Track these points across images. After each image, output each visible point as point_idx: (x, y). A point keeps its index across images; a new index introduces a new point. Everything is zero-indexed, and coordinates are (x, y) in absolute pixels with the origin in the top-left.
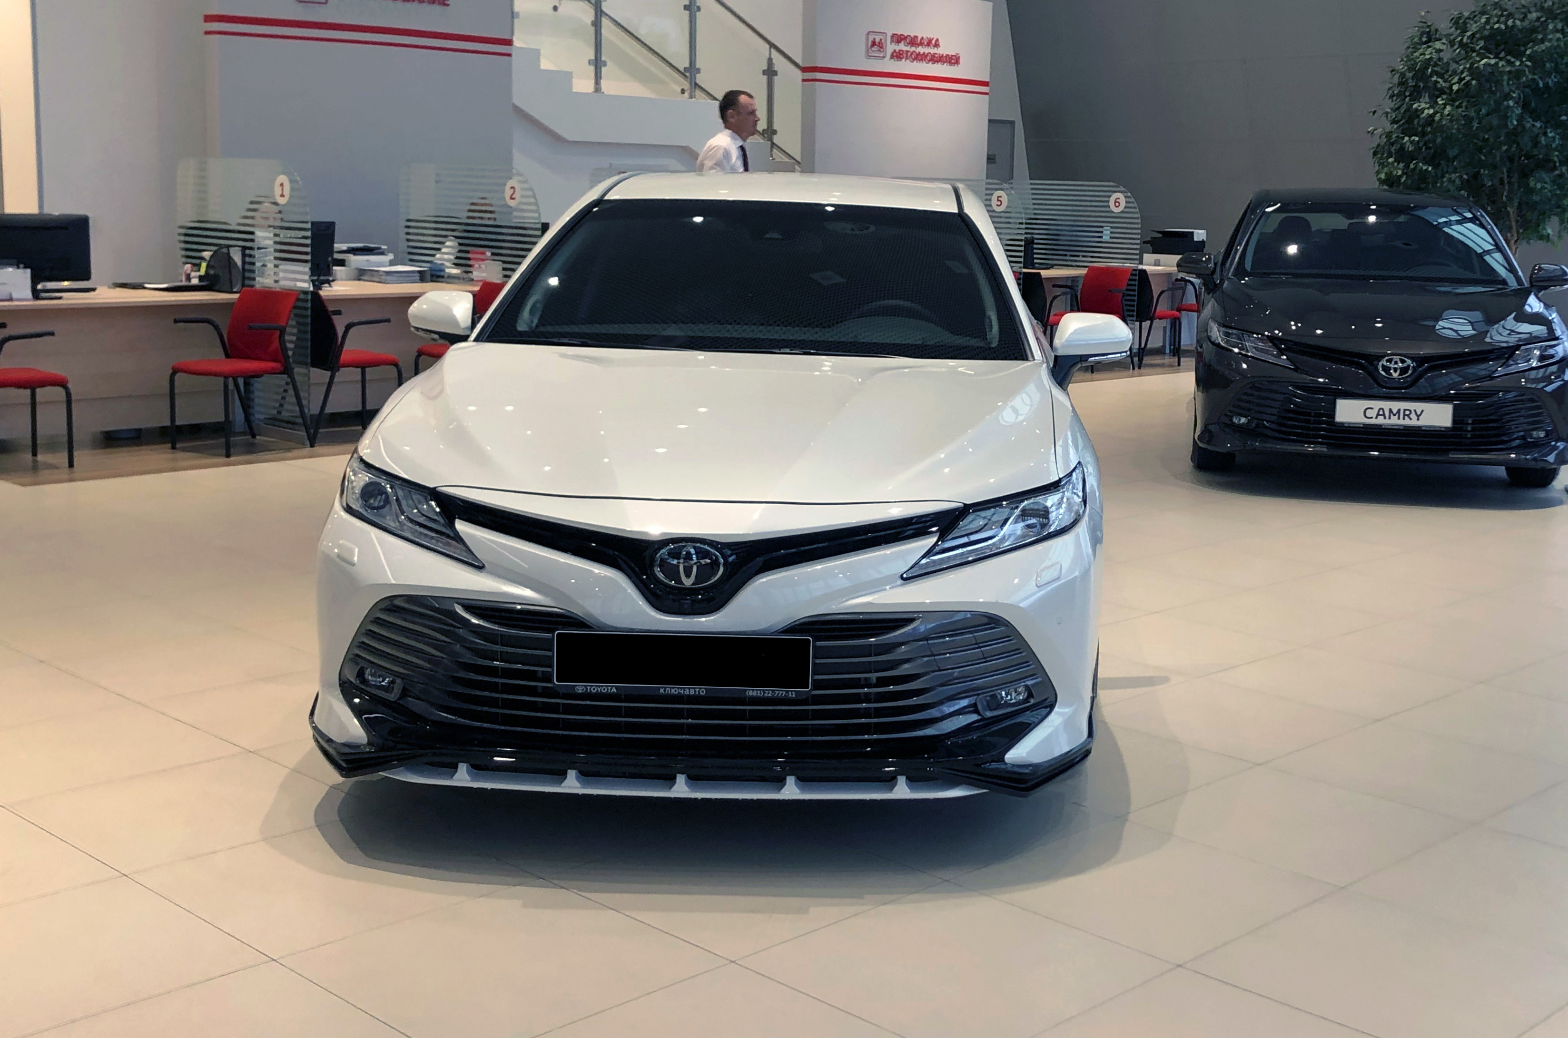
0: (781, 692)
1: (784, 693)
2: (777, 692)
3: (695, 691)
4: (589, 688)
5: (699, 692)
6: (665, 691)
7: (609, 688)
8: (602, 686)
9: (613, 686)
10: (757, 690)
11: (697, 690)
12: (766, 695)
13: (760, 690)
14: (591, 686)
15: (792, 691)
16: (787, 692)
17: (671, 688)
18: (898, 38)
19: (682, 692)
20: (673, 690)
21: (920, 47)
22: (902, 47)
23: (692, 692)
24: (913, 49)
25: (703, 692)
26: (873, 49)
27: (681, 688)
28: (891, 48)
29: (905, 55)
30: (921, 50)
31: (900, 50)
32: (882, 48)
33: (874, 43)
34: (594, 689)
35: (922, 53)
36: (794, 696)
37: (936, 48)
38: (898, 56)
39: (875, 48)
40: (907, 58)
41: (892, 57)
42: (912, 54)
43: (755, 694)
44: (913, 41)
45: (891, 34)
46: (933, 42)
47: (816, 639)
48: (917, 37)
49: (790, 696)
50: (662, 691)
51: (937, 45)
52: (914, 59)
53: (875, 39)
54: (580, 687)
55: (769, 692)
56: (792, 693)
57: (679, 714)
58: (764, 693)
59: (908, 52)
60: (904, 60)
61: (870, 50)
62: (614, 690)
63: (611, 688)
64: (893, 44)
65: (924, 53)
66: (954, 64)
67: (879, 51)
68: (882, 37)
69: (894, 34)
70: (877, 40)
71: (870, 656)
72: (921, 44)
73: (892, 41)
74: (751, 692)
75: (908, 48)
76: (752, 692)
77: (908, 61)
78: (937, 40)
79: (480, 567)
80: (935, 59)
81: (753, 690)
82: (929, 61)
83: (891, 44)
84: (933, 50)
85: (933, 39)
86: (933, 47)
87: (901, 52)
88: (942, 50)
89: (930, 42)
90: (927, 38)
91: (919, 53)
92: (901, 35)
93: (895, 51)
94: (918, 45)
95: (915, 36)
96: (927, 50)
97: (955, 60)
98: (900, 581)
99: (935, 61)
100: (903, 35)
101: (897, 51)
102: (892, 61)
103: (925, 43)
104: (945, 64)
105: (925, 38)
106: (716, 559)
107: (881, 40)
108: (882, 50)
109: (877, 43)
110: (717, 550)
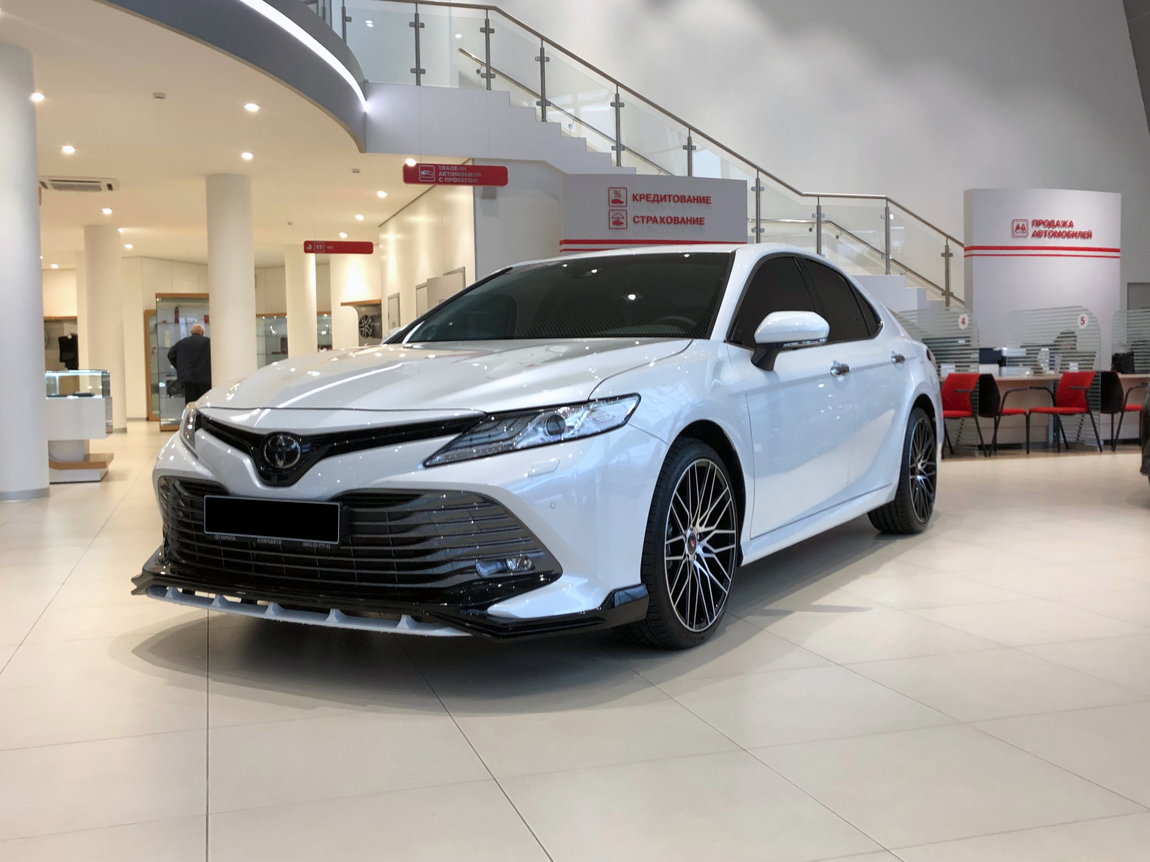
0: (322, 544)
5: (278, 542)
6: (260, 540)
7: (232, 537)
8: (228, 535)
9: (234, 536)
10: (310, 542)
11: (277, 540)
13: (312, 542)
14: (222, 534)
17: (263, 538)
18: (1038, 223)
19: (269, 541)
20: (265, 540)
22: (1042, 228)
24: (1051, 229)
25: (280, 542)
26: (1017, 231)
27: (269, 538)
28: (1031, 230)
29: (1044, 234)
30: (1057, 229)
31: (1039, 231)
32: (1025, 230)
33: (1017, 228)
34: (223, 537)
35: (1058, 231)
36: (328, 547)
37: (1070, 228)
38: (1037, 235)
39: (1018, 231)
40: (1045, 236)
41: (1033, 235)
42: (1049, 233)
43: (308, 544)
44: (1051, 224)
45: (1032, 220)
46: (1068, 224)
48: (1054, 221)
49: (325, 546)
51: (1071, 225)
52: (1051, 237)
53: (1018, 224)
54: (217, 535)
56: (327, 544)
58: (313, 544)
59: (1046, 232)
60: (1043, 237)
62: (234, 539)
64: (1034, 227)
65: (1060, 231)
66: (1088, 237)
67: (1022, 232)
68: (1024, 223)
69: (1034, 220)
70: (1020, 226)
72: (1058, 225)
73: (1033, 225)
74: (306, 543)
75: (1047, 229)
78: (1071, 222)
79: (195, 456)
80: (1069, 235)
82: (1064, 237)
83: (1032, 227)
84: (1067, 230)
85: (1067, 221)
86: (1067, 227)
87: (1041, 232)
88: (1076, 229)
89: (1064, 224)
90: (1062, 221)
91: (1056, 232)
92: (1040, 220)
93: (1035, 231)
94: (1055, 227)
95: (1052, 220)
96: (1062, 229)
97: (1088, 235)
98: (421, 466)
99: (1070, 236)
100: (1042, 220)
101: (1037, 231)
102: (1034, 238)
103: (1061, 225)
104: (1080, 238)
105: (1060, 221)
106: (296, 448)
107: (1024, 225)
108: (1025, 231)
109: (1021, 227)
110: (298, 441)
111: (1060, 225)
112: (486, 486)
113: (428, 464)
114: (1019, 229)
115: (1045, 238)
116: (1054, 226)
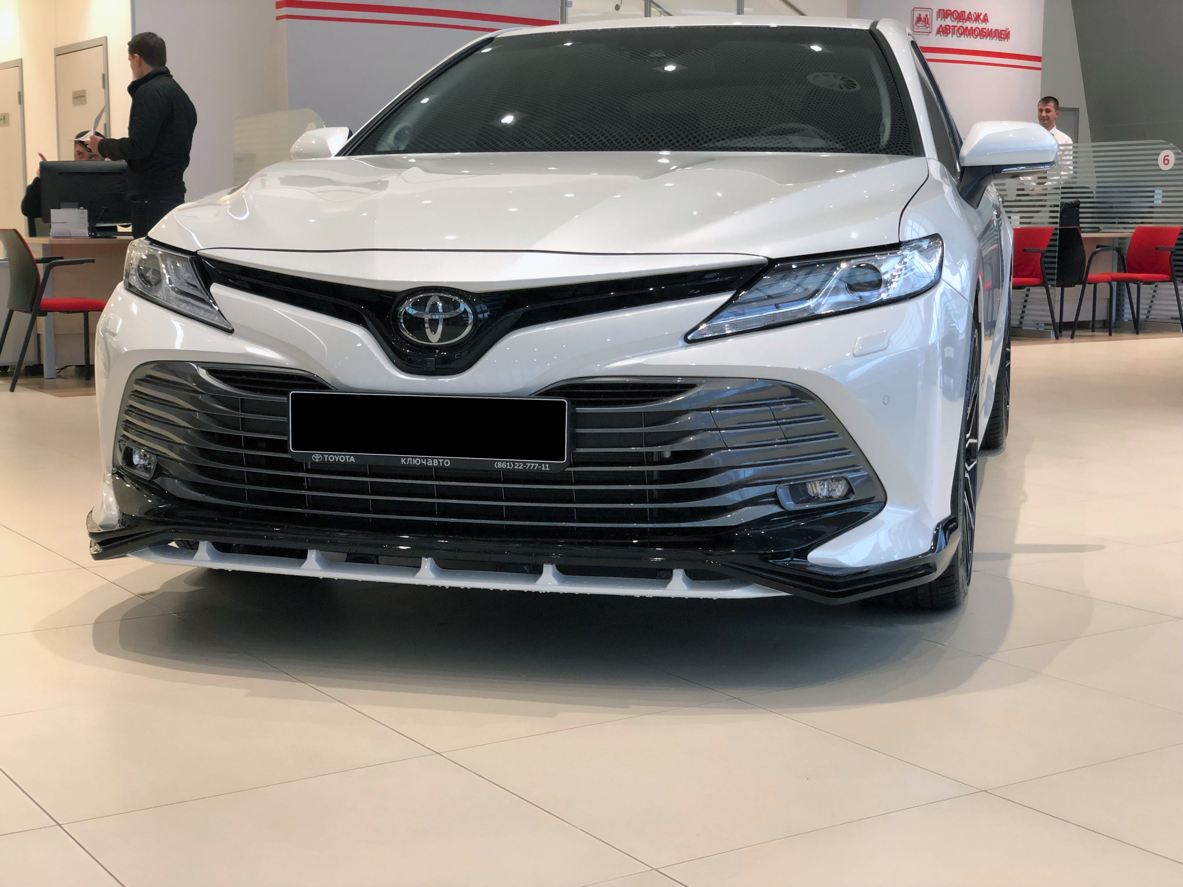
0: (533, 465)
1: (537, 465)
2: (529, 464)
3: (439, 462)
4: (326, 456)
5: (443, 462)
6: (406, 461)
7: (348, 457)
8: (340, 455)
9: (351, 455)
10: (507, 462)
11: (441, 461)
12: (516, 467)
13: (510, 462)
14: (329, 454)
15: (545, 463)
16: (540, 464)
17: (412, 458)
18: (945, 14)
19: (425, 463)
20: (415, 460)
21: (968, 22)
22: (949, 22)
23: (436, 463)
24: (960, 24)
25: (447, 463)
26: (918, 25)
27: (424, 458)
28: (937, 23)
29: (951, 30)
30: (968, 25)
31: (946, 26)
32: (928, 23)
33: (919, 19)
34: (331, 458)
35: (969, 28)
36: (548, 469)
37: (984, 24)
38: (944, 31)
39: (921, 24)
40: (953, 33)
41: (938, 32)
42: (959, 29)
43: (503, 465)
44: (961, 16)
45: (937, 10)
46: (982, 17)
47: (574, 404)
48: (964, 12)
49: (543, 469)
50: (403, 461)
51: (985, 20)
52: (961, 35)
53: (920, 15)
54: (317, 456)
55: (519, 465)
56: (545, 466)
57: (427, 492)
58: (515, 465)
59: (955, 27)
60: (950, 35)
61: (915, 27)
62: (352, 459)
63: (349, 458)
64: (939, 19)
65: (972, 28)
66: (1004, 39)
67: (925, 26)
68: (928, 13)
69: (940, 10)
70: (923, 16)
71: (641, 426)
72: (969, 19)
73: (938, 16)
74: (499, 464)
75: (955, 24)
76: (501, 464)
77: (955, 36)
78: (986, 15)
79: (231, 332)
80: (984, 34)
81: (502, 462)
82: (977, 36)
83: (937, 20)
84: (981, 25)
85: (981, 14)
86: (981, 22)
87: (948, 27)
88: (991, 25)
89: (978, 17)
90: (975, 13)
91: (967, 28)
92: (947, 10)
93: (941, 26)
94: (966, 20)
95: (962, 12)
96: (975, 25)
97: (1003, 35)
98: (682, 343)
99: (984, 36)
100: (950, 11)
101: (943, 26)
102: (938, 36)
103: (973, 18)
104: (995, 38)
105: (972, 13)
106: (465, 311)
107: (927, 15)
108: (927, 25)
109: (922, 19)
110: (466, 301)
111: (971, 18)
112: (800, 371)
113: (689, 337)
114: (921, 22)
115: (952, 36)
116: (964, 19)
